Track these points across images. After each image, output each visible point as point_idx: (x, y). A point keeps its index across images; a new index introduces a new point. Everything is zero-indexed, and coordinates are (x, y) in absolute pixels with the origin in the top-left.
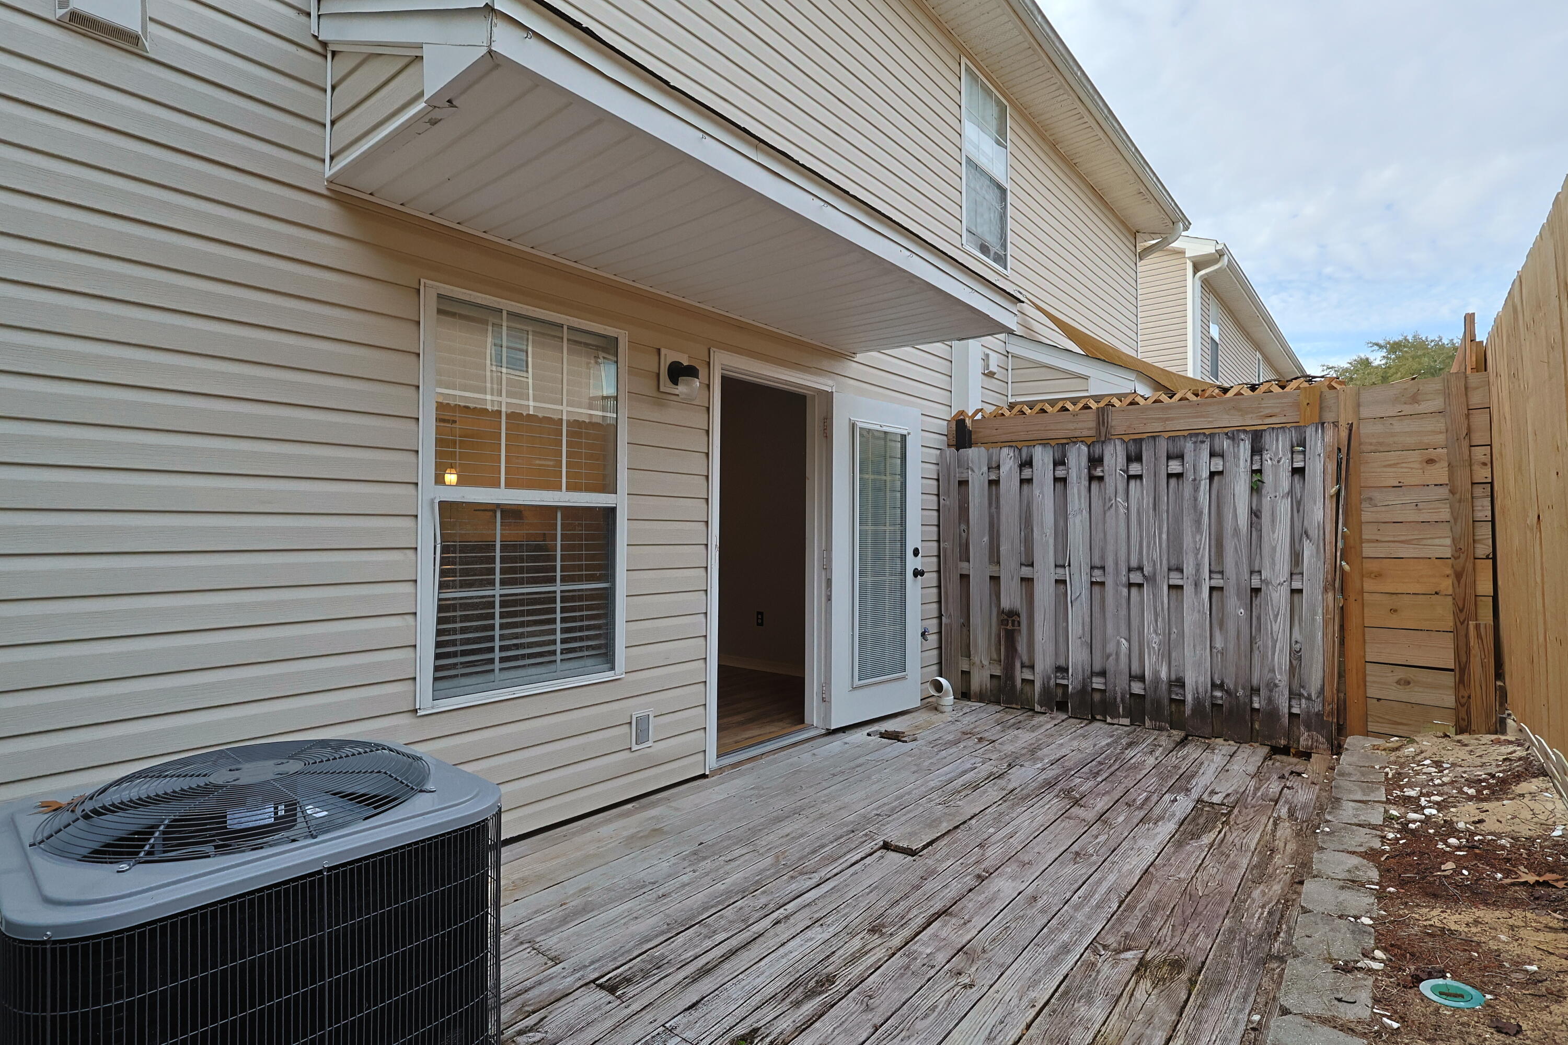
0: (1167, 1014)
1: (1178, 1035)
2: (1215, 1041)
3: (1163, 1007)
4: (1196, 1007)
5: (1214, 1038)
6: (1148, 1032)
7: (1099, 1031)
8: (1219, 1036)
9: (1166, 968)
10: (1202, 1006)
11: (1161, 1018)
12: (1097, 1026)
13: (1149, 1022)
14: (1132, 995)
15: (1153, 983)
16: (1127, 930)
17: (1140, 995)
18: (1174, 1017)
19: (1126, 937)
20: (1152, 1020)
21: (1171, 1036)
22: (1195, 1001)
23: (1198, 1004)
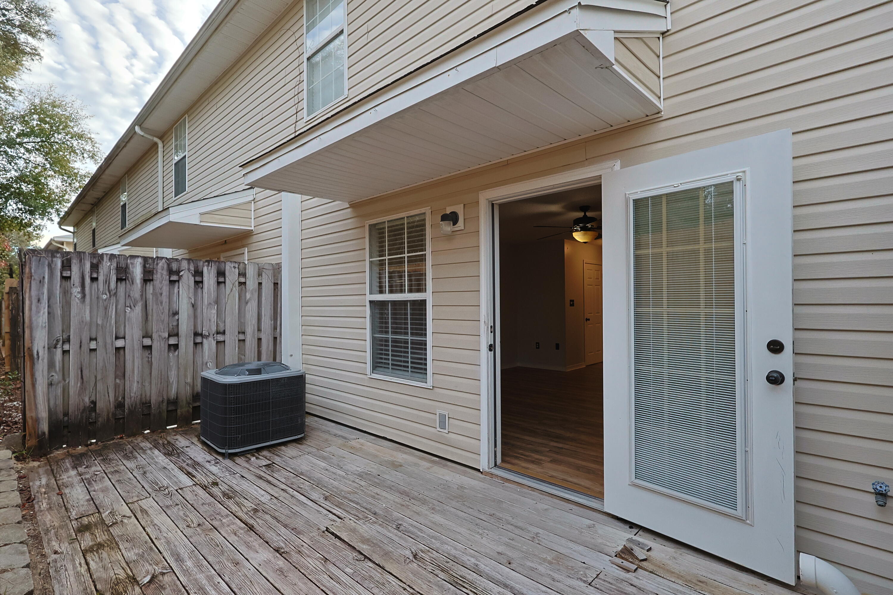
0: (99, 575)
1: (86, 572)
2: (67, 582)
3: (104, 576)
4: (87, 587)
5: (68, 583)
6: (100, 564)
7: (121, 551)
8: (66, 585)
9: (121, 590)
10: (85, 589)
11: (100, 572)
12: (123, 551)
13: (104, 567)
14: (123, 569)
15: (119, 580)
16: (167, 591)
17: (121, 572)
18: (94, 577)
19: (162, 587)
20: (103, 568)
21: (89, 571)
22: (91, 589)
23: (88, 589)
